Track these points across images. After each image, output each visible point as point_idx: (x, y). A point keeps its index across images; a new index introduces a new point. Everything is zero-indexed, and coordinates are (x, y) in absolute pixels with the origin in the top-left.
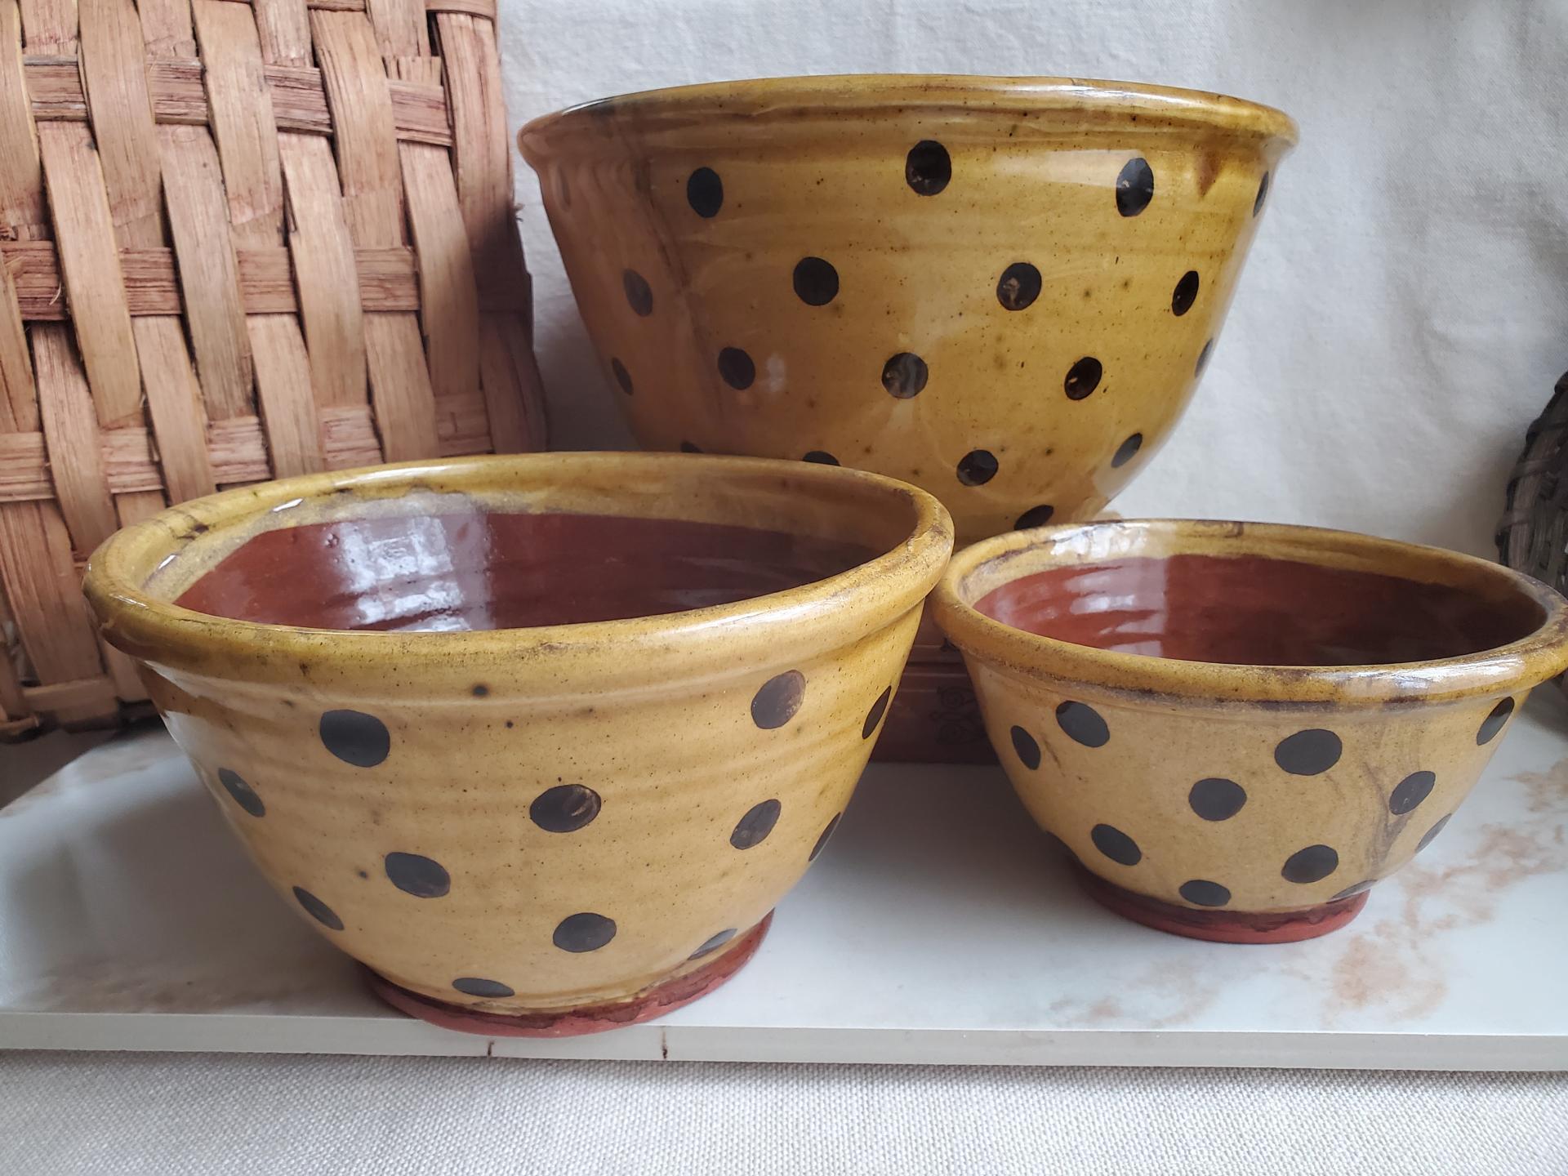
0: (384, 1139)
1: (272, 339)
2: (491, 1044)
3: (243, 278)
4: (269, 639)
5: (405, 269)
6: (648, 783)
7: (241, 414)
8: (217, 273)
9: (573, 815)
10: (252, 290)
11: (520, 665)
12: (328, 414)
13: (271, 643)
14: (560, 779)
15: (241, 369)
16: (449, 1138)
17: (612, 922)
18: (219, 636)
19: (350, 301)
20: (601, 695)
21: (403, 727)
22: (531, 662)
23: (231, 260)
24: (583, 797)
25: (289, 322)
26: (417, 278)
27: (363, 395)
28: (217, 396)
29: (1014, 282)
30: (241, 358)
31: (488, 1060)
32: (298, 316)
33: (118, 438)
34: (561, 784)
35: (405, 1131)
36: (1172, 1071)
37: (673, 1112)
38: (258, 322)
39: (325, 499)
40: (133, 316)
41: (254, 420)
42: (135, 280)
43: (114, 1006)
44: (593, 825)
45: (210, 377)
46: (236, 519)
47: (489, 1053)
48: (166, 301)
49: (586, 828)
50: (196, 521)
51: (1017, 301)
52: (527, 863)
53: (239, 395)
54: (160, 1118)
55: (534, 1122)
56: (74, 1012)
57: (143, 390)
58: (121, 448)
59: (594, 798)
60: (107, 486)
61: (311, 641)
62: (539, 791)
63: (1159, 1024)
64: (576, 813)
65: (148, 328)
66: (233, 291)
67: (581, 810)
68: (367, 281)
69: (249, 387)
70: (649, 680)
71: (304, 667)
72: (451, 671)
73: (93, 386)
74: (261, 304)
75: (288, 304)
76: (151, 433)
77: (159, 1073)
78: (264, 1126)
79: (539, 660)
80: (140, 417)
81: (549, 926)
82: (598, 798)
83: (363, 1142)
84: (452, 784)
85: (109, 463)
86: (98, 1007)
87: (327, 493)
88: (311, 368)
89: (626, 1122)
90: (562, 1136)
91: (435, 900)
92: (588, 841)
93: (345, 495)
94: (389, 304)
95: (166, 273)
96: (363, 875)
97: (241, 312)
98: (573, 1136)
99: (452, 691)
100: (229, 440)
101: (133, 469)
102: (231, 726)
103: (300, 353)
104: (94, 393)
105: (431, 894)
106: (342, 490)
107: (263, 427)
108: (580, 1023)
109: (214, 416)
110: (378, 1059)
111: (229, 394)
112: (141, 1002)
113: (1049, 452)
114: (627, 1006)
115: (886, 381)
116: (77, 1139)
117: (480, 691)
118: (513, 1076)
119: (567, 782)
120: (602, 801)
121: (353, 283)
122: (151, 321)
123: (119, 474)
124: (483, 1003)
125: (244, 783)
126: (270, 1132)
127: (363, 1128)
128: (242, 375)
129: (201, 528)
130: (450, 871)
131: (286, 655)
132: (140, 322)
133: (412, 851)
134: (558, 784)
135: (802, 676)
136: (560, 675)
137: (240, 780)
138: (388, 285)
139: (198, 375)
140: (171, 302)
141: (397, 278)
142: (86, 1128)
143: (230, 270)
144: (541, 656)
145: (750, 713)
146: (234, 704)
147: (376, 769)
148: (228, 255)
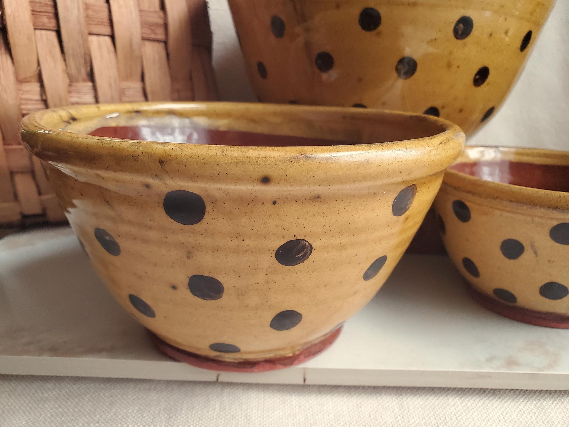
0: (167, 421)
1: (100, 47)
2: (218, 375)
3: (87, 17)
4: (140, 146)
5: (161, 21)
6: (336, 241)
7: (84, 81)
8: (75, 12)
9: (297, 256)
10: (92, 22)
11: (289, 166)
12: (124, 84)
13: (141, 149)
14: (295, 236)
15: (85, 59)
16: (201, 421)
17: (301, 315)
18: (108, 145)
19: (137, 32)
20: (329, 187)
21: (215, 201)
22: (295, 164)
23: (82, 7)
24: (304, 247)
25: (108, 40)
26: (166, 26)
27: (139, 77)
28: (73, 71)
29: (461, 26)
30: (85, 54)
31: (216, 383)
32: (113, 37)
33: (26, 87)
34: (295, 239)
35: (177, 417)
36: (540, 392)
37: (309, 409)
38: (93, 38)
39: (129, 115)
40: (35, 29)
41: (90, 84)
42: (37, 11)
43: (27, 352)
44: (306, 262)
45: (71, 62)
46: (89, 118)
47: (217, 379)
48: (50, 23)
49: (301, 264)
50: (71, 115)
51: (462, 35)
52: (267, 282)
53: (84, 72)
54: (52, 409)
55: (241, 414)
56: (7, 355)
57: (39, 64)
58: (27, 92)
59: (309, 248)
60: (21, 110)
61: (166, 148)
62: (282, 242)
63: (540, 370)
64: (299, 256)
65: (41, 35)
66: (83, 21)
67: (301, 255)
68: (144, 24)
69: (89, 69)
70: (355, 180)
71: (162, 162)
72: (251, 167)
73: (15, 60)
74: (95, 30)
75: (108, 31)
76: (42, 86)
77: (50, 385)
78: (105, 413)
79: (300, 164)
80: (36, 78)
81: (270, 316)
82: (312, 247)
83: (157, 423)
84: (237, 236)
85: (21, 99)
86: (20, 353)
87: (130, 112)
88: (118, 62)
89: (286, 414)
90: (256, 421)
91: (213, 302)
92: (301, 271)
93: (139, 114)
94: (153, 36)
95: (51, 9)
96: (174, 287)
97: (86, 32)
98: (262, 421)
99: (250, 180)
100: (79, 92)
101: (33, 102)
102: (108, 202)
103: (112, 55)
104: (15, 63)
105: (212, 298)
106: (137, 112)
107: (95, 88)
108: (267, 366)
109: (72, 80)
110: (159, 382)
111: (79, 71)
112: (41, 351)
113: (461, 111)
114: (289, 358)
115: (397, 70)
116: (9, 419)
117: (266, 180)
118: (227, 391)
119: (298, 237)
120: (313, 250)
121: (138, 24)
122: (43, 32)
123: (26, 104)
124: (221, 355)
125: (110, 236)
126: (108, 417)
127: (155, 416)
128: (86, 62)
129: (74, 119)
130: (225, 286)
131: (150, 155)
132: (38, 32)
133: (206, 274)
134: (293, 239)
135: (416, 188)
136: (311, 173)
137: (108, 234)
138: (153, 28)
139: (65, 60)
140: (52, 24)
141: (157, 25)
142: (14, 413)
143: (82, 11)
144: (302, 161)
145: (392, 206)
146: (111, 186)
147: (195, 226)
148: (81, 4)
